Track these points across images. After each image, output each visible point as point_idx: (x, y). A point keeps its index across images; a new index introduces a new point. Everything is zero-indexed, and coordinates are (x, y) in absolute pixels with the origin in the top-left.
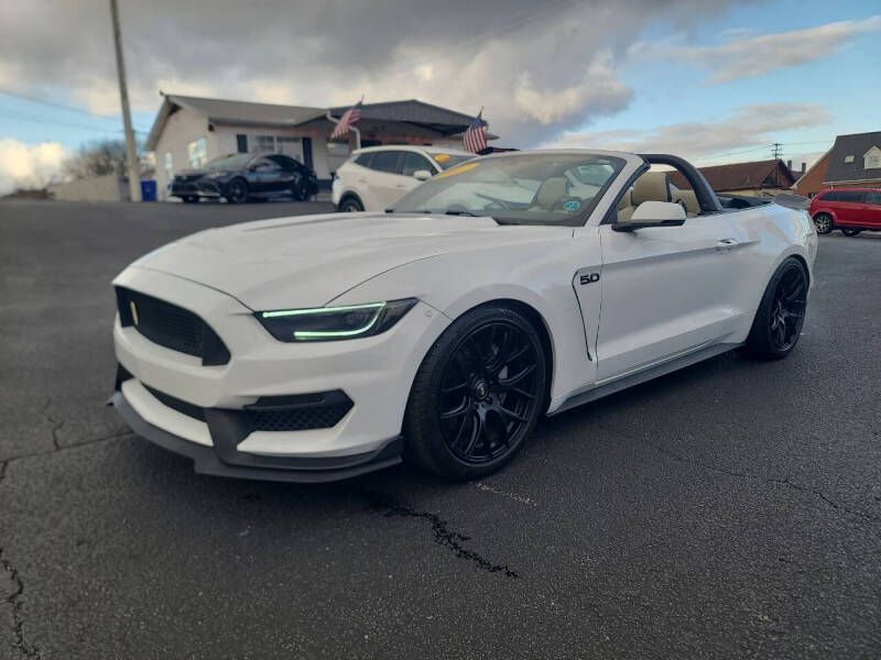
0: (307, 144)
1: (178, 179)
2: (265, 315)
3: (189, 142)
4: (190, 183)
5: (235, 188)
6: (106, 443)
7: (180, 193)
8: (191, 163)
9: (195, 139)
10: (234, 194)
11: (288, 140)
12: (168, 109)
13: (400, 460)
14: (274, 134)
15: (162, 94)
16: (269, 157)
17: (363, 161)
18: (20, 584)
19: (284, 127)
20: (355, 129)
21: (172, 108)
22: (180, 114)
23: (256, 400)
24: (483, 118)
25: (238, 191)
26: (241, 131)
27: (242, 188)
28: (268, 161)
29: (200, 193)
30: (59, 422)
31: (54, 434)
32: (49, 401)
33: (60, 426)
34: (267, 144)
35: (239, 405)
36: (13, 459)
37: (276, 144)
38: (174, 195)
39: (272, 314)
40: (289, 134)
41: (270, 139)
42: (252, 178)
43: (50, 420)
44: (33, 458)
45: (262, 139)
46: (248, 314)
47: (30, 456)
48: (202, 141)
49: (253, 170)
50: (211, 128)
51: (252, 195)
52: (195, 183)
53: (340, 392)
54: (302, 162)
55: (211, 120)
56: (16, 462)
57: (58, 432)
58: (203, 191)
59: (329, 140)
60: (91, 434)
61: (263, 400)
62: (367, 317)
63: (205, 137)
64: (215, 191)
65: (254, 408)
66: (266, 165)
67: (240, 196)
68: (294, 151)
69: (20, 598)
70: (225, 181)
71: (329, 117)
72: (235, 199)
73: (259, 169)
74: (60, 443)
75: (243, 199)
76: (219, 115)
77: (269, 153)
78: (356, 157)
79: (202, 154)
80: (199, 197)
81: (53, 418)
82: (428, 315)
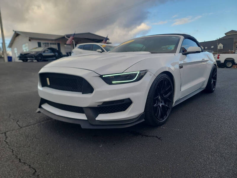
0: (59, 45)
1: (21, 54)
2: (104, 76)
3: (23, 44)
4: (25, 56)
5: (39, 57)
6: (37, 124)
7: (22, 59)
8: (23, 50)
9: (25, 43)
10: (39, 59)
11: (53, 44)
12: (16, 35)
13: (144, 120)
14: (49, 42)
15: (14, 31)
16: (48, 48)
17: (80, 48)
18: (34, 169)
19: (52, 40)
20: (73, 40)
21: (17, 35)
22: (19, 37)
23: (102, 103)
24: (108, 38)
25: (40, 58)
26: (39, 41)
27: (41, 57)
28: (48, 49)
29: (29, 59)
30: (17, 120)
31: (17, 124)
32: (10, 115)
33: (18, 121)
34: (47, 45)
35: (96, 105)
36: (7, 132)
37: (50, 45)
38: (20, 59)
39: (106, 76)
40: (54, 42)
41: (48, 44)
42: (44, 54)
43: (13, 120)
44: (14, 131)
45: (45, 43)
46: (98, 76)
47: (12, 130)
48: (27, 44)
49: (44, 52)
50: (30, 40)
51: (44, 59)
52: (27, 56)
53: (129, 99)
54: (57, 49)
55: (30, 38)
56: (9, 132)
57: (18, 123)
58: (30, 58)
59: (66, 44)
60: (30, 122)
61: (105, 103)
62: (135, 76)
63: (28, 43)
64: (33, 58)
65: (102, 106)
66: (48, 51)
67: (41, 59)
68: (55, 47)
69: (37, 174)
70: (36, 55)
71: (65, 37)
72: (39, 60)
73: (46, 52)
74: (21, 126)
75: (42, 60)
76: (32, 37)
77: (48, 47)
78: (78, 47)
79: (27, 48)
80: (28, 60)
81: (14, 119)
82: (151, 75)
